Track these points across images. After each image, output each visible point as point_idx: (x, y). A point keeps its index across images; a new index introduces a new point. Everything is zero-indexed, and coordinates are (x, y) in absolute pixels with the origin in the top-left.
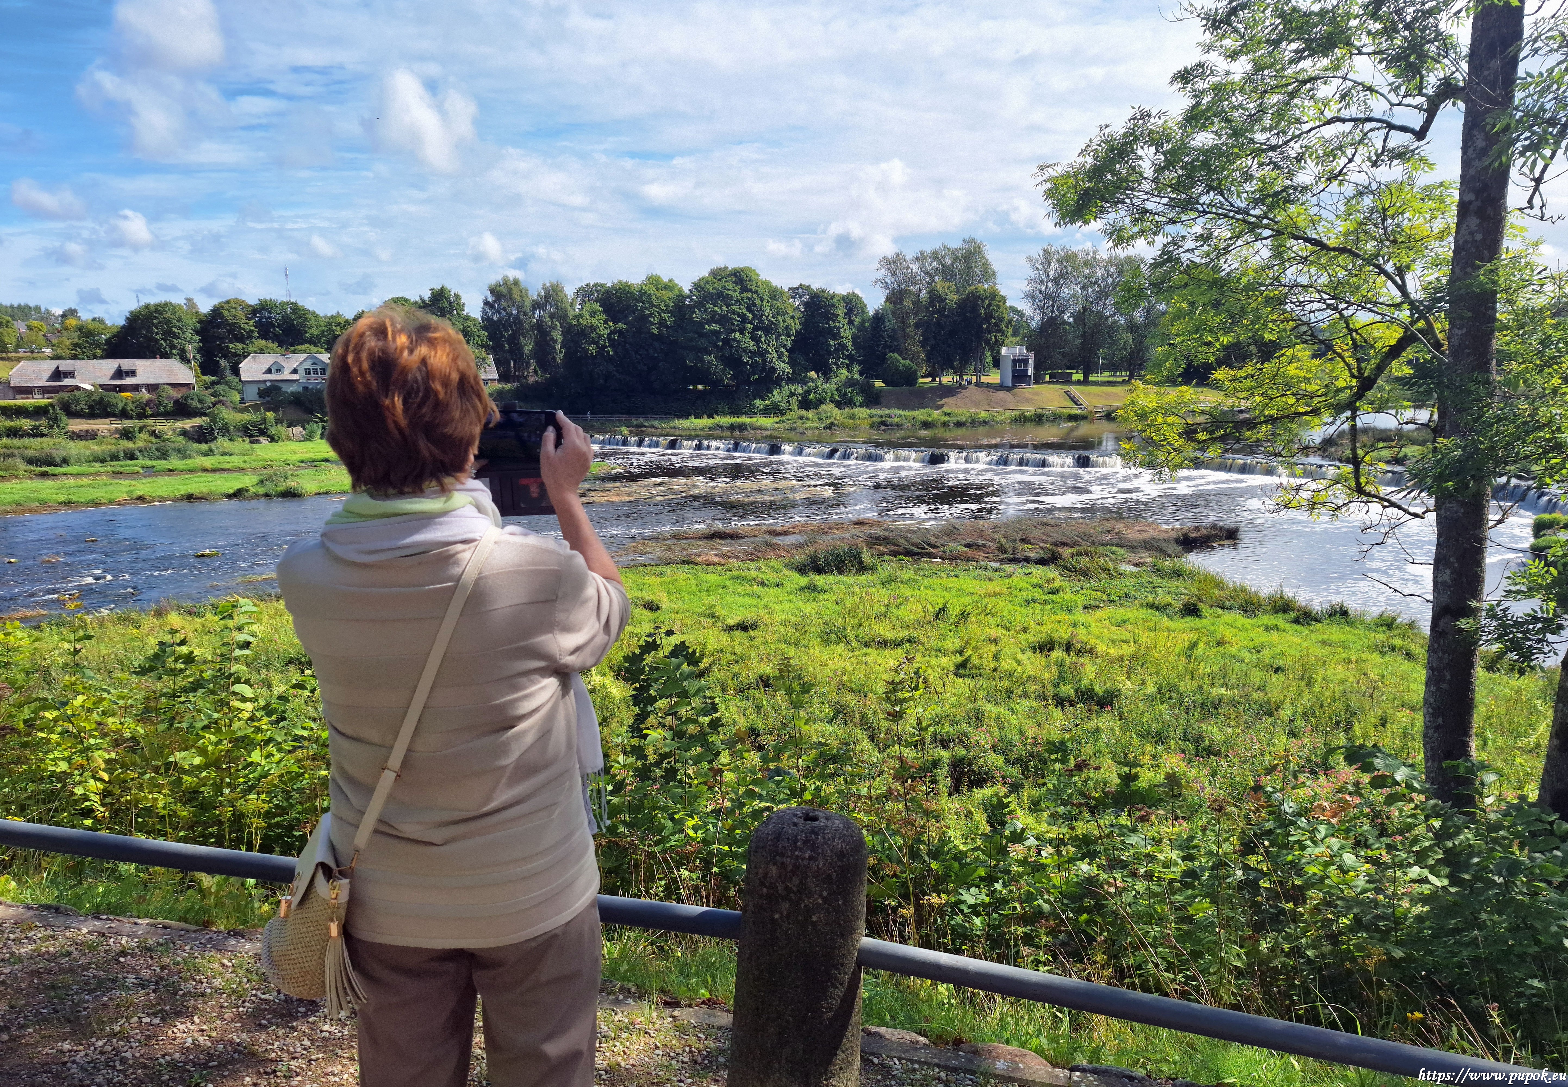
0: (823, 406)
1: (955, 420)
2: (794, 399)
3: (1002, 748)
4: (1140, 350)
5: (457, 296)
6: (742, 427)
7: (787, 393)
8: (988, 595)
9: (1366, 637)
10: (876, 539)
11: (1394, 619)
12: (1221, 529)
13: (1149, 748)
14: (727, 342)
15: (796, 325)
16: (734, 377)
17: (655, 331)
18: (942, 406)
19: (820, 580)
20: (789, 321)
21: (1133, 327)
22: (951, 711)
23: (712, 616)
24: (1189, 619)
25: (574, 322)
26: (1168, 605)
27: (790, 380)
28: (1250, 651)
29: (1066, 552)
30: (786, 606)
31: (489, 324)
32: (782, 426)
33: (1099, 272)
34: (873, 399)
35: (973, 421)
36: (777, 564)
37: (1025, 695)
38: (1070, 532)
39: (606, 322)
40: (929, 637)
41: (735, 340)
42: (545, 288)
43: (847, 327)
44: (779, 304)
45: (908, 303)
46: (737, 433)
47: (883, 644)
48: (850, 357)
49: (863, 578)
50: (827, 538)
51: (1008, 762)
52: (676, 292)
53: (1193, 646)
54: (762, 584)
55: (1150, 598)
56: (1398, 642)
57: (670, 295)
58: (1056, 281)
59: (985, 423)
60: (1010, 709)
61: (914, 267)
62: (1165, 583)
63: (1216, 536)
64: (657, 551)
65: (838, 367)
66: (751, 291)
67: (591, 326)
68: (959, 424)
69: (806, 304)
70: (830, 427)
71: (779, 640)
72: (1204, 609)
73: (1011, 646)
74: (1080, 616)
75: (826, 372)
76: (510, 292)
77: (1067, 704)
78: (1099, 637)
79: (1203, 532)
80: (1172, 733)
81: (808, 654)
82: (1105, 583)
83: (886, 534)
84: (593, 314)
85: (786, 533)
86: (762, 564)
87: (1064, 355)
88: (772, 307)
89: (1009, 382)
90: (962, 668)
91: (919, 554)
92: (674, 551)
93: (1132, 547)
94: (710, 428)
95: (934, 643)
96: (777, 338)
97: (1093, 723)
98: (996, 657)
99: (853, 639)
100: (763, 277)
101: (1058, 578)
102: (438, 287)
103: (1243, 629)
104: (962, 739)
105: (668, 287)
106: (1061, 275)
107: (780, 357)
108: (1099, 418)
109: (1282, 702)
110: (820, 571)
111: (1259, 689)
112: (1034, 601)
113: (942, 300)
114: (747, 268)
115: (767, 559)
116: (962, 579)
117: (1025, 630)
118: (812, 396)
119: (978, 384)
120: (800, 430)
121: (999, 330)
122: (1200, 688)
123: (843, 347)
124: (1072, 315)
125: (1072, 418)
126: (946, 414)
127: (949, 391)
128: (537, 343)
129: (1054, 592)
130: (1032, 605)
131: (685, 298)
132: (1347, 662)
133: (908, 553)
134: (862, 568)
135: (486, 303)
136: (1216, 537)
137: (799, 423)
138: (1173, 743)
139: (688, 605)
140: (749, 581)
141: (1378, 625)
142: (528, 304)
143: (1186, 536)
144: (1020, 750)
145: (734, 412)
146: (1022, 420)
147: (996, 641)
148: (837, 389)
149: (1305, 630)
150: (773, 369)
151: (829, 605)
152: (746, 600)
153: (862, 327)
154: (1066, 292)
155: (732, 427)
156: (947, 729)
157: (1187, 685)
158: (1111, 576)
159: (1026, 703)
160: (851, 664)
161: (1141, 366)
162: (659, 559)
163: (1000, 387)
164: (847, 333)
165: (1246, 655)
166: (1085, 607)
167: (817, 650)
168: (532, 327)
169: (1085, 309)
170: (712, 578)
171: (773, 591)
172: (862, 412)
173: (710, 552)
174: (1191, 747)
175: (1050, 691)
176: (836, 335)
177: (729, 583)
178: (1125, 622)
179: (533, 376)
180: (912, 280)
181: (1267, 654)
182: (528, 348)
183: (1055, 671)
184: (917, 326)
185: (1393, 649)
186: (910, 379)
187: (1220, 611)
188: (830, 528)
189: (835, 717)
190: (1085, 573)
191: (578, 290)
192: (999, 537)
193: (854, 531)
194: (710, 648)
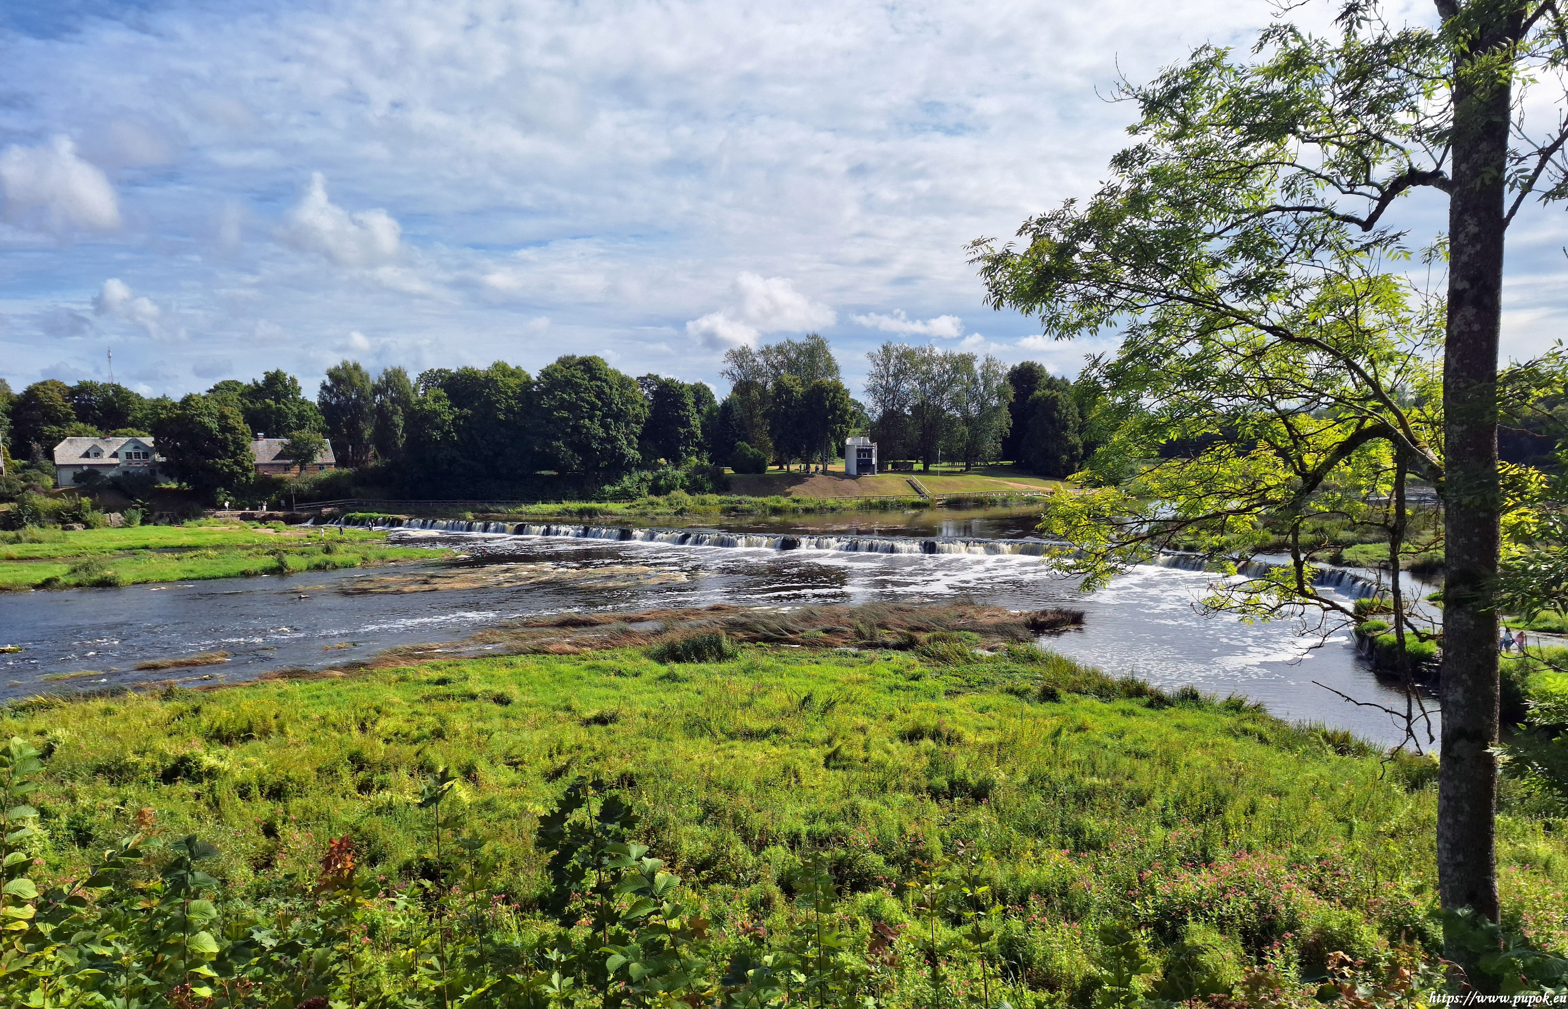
0: (674, 493)
1: (803, 506)
2: (645, 484)
3: (882, 847)
4: (975, 442)
5: (293, 380)
6: (591, 512)
7: (637, 479)
8: (850, 681)
9: (1217, 720)
10: (733, 626)
11: (1242, 702)
12: (1066, 613)
13: (1030, 844)
14: (577, 429)
15: (645, 413)
16: (583, 463)
17: (502, 417)
18: (790, 494)
19: (679, 668)
20: (638, 409)
21: (967, 420)
22: (825, 807)
23: (568, 709)
24: (1047, 704)
25: (417, 408)
26: (1027, 691)
27: (640, 467)
28: (1111, 736)
29: (923, 637)
30: (646, 696)
31: (325, 407)
32: (632, 511)
33: (936, 369)
34: (722, 486)
35: (821, 508)
36: (635, 653)
37: (898, 788)
38: (925, 617)
39: (450, 408)
40: (794, 727)
41: (585, 426)
42: (386, 373)
43: (696, 416)
44: (628, 393)
45: (755, 394)
46: (586, 518)
47: (750, 735)
48: (698, 444)
49: (724, 666)
50: (684, 625)
51: (888, 862)
52: (524, 379)
53: (1058, 733)
54: (619, 673)
55: (1009, 684)
56: (1249, 725)
57: (517, 381)
58: (896, 376)
59: (833, 509)
60: (885, 803)
61: (760, 360)
62: (1021, 668)
63: (1063, 620)
64: (506, 641)
65: (689, 454)
66: (600, 379)
67: (435, 411)
68: (807, 511)
69: (654, 393)
70: (681, 512)
71: (641, 734)
72: (1061, 692)
73: (878, 734)
74: (945, 703)
75: (676, 460)
76: (350, 377)
77: (941, 796)
78: (966, 725)
79: (1051, 617)
80: (1050, 826)
81: (672, 748)
82: (964, 668)
83: (744, 620)
84: (437, 399)
85: (641, 620)
86: (618, 652)
87: (905, 446)
88: (621, 395)
89: (854, 471)
90: (833, 760)
91: (778, 640)
92: (525, 639)
93: (984, 632)
94: (559, 514)
95: (801, 733)
96: (627, 425)
97: (971, 816)
98: (866, 748)
99: (717, 731)
100: (611, 366)
101: (918, 664)
102: (272, 370)
103: (1101, 714)
104: (840, 839)
105: (516, 373)
106: (900, 371)
107: (630, 443)
108: (940, 506)
109: (1153, 791)
110: (678, 660)
111: (1129, 777)
112: (897, 687)
113: (789, 391)
114: (595, 357)
115: (623, 647)
116: (823, 665)
117: (891, 718)
118: (662, 482)
119: (825, 472)
120: (651, 515)
121: (844, 422)
122: (1072, 777)
123: (693, 435)
124: (911, 409)
125: (915, 505)
126: (794, 501)
127: (797, 479)
128: (377, 428)
129: (916, 678)
130: (896, 692)
131: (533, 384)
132: (1204, 746)
133: (767, 639)
134: (722, 656)
135: (324, 387)
136: (1063, 622)
137: (649, 509)
138: (1052, 836)
139: (541, 697)
140: (606, 671)
141: (1228, 708)
142: (368, 389)
143: (1034, 620)
144: (901, 849)
145: (582, 498)
146: (868, 506)
147: (863, 730)
148: (687, 476)
149: (1160, 715)
150: (623, 456)
151: (691, 695)
152: (603, 692)
153: (710, 416)
154: (906, 386)
155: (581, 512)
156: (822, 827)
157: (1059, 774)
158: (968, 661)
159: (901, 796)
160: (718, 758)
161: (976, 457)
162: (509, 648)
163: (846, 475)
164: (696, 422)
165: (1108, 741)
166: (947, 693)
167: (681, 744)
168: (372, 412)
169: (923, 403)
170: (565, 668)
171: (630, 681)
172: (713, 498)
173: (563, 641)
174: (1070, 840)
175: (924, 783)
176: (686, 424)
177: (584, 674)
178: (988, 708)
179: (373, 461)
180: (758, 372)
181: (1128, 739)
182: (367, 433)
183: (925, 761)
184: (764, 416)
185: (1245, 732)
186: (759, 466)
187: (1077, 696)
188: (686, 614)
189: (705, 817)
190: (944, 659)
191: (422, 376)
192: (856, 622)
193: (710, 617)
194: (567, 744)
